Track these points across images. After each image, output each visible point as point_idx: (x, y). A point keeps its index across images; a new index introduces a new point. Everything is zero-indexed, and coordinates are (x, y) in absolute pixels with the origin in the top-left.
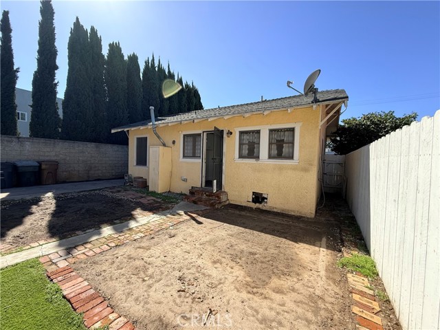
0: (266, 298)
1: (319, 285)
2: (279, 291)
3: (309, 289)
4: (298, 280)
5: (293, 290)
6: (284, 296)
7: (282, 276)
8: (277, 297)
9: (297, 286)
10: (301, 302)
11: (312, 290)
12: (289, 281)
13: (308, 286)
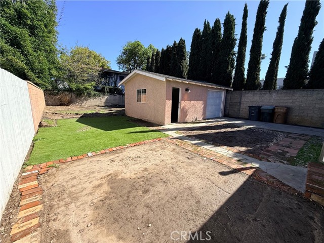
0: (101, 178)
1: (74, 213)
2: (98, 186)
3: (80, 203)
4: (93, 203)
5: (91, 194)
6: (93, 186)
7: (106, 195)
8: (96, 183)
9: (90, 197)
10: (82, 191)
11: (78, 204)
12: (98, 196)
13: (82, 204)
